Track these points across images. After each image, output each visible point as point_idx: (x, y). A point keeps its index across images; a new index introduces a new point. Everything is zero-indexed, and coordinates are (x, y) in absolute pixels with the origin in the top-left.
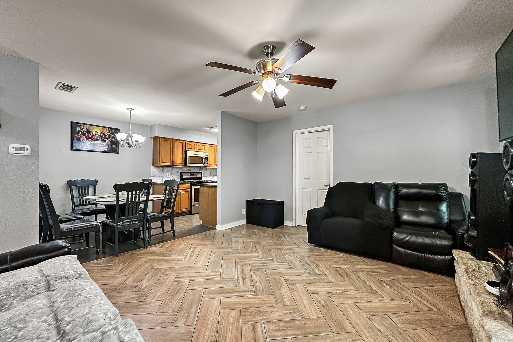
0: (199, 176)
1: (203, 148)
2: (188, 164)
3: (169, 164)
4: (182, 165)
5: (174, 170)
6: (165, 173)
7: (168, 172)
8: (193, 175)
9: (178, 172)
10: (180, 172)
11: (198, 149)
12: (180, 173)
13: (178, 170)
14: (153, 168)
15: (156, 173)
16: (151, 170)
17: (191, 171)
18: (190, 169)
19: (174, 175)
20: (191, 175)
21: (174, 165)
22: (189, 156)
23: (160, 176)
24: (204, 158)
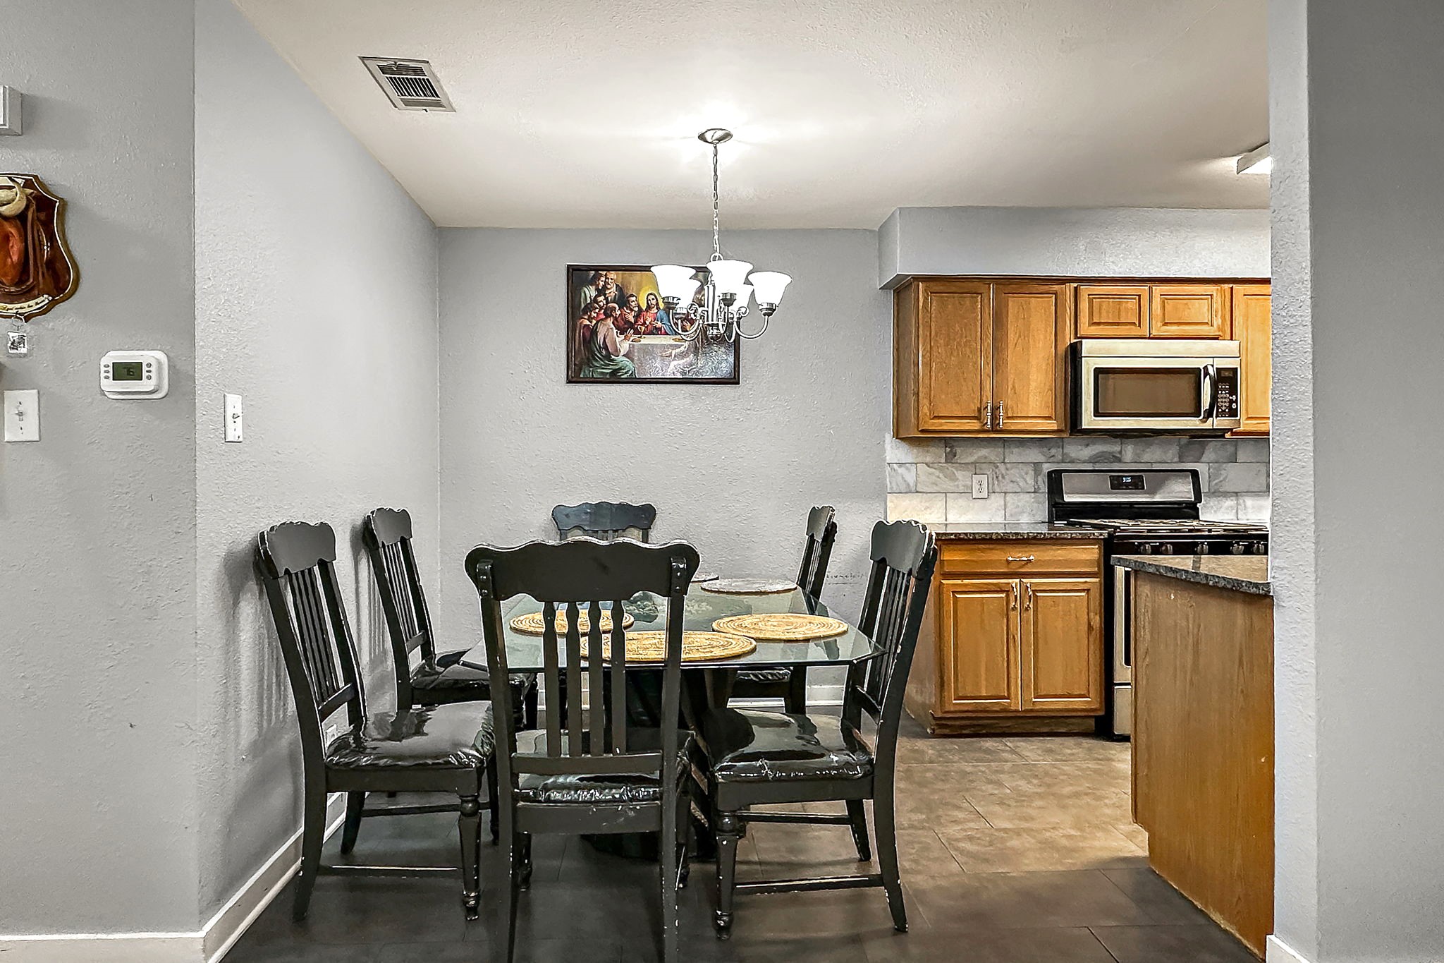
0: (1180, 491)
1: (1199, 310)
2: (1089, 420)
3: (976, 425)
4: (1053, 425)
5: (1015, 455)
6: (959, 474)
7: (976, 467)
8: (1137, 484)
9: (1037, 466)
10: (1047, 468)
11: (1166, 324)
12: (1050, 473)
13: (1034, 455)
14: (895, 451)
15: (910, 477)
16: (885, 460)
17: (1120, 461)
18: (1114, 447)
19: (1010, 487)
20: (1117, 484)
21: (1002, 431)
22: (1098, 371)
23: (935, 489)
24: (1206, 373)
